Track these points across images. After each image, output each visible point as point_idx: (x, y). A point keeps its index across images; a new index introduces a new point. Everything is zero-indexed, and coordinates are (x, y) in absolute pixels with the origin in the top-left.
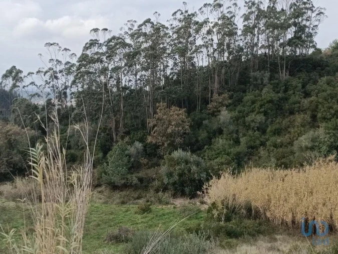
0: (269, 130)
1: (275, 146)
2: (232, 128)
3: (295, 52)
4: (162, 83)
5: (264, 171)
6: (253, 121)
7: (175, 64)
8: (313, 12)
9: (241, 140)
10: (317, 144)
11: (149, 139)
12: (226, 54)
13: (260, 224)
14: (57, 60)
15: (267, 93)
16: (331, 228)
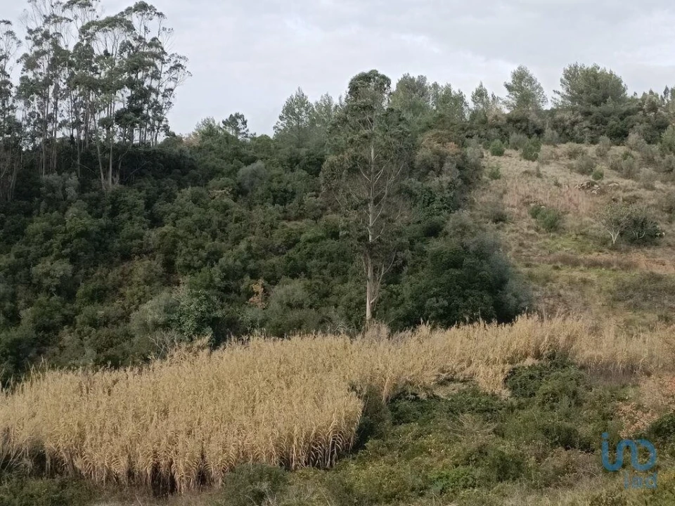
0: (80, 291)
1: (94, 323)
3: (131, 137)
5: (71, 375)
6: (47, 274)
8: (164, 62)
9: (22, 313)
10: (175, 317)
13: (63, 486)
15: (76, 217)
16: (203, 478)
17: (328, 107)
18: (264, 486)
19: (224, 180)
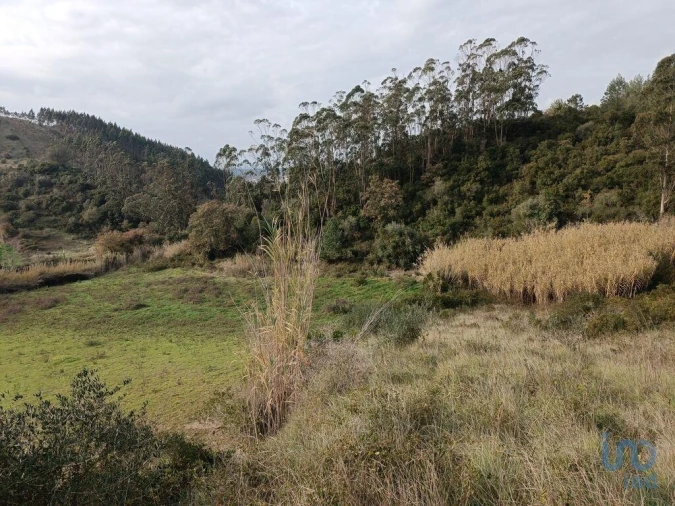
0: (486, 198)
1: (492, 215)
2: (446, 198)
3: (513, 116)
4: (374, 155)
5: (480, 241)
6: (469, 190)
7: (387, 135)
8: (533, 70)
9: (457, 210)
10: (536, 212)
11: (362, 213)
12: (439, 122)
14: (269, 136)
15: (483, 161)
16: (551, 297)
17: (640, 82)
18: (591, 304)
19: (567, 134)
